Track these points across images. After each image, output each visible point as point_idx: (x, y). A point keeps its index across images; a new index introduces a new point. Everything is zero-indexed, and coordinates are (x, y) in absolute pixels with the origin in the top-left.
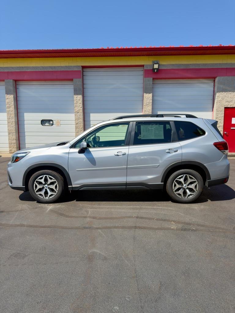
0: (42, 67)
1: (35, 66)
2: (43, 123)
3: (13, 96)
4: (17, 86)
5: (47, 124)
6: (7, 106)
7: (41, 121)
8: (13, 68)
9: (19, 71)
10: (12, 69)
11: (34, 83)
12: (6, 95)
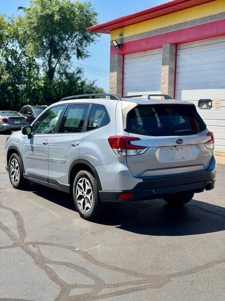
0: (201, 18)
1: (193, 19)
2: (200, 105)
3: (168, 67)
4: (178, 50)
5: (205, 106)
6: (162, 82)
7: (198, 102)
8: (171, 27)
9: (177, 30)
10: (171, 29)
11: (196, 44)
12: (162, 66)
